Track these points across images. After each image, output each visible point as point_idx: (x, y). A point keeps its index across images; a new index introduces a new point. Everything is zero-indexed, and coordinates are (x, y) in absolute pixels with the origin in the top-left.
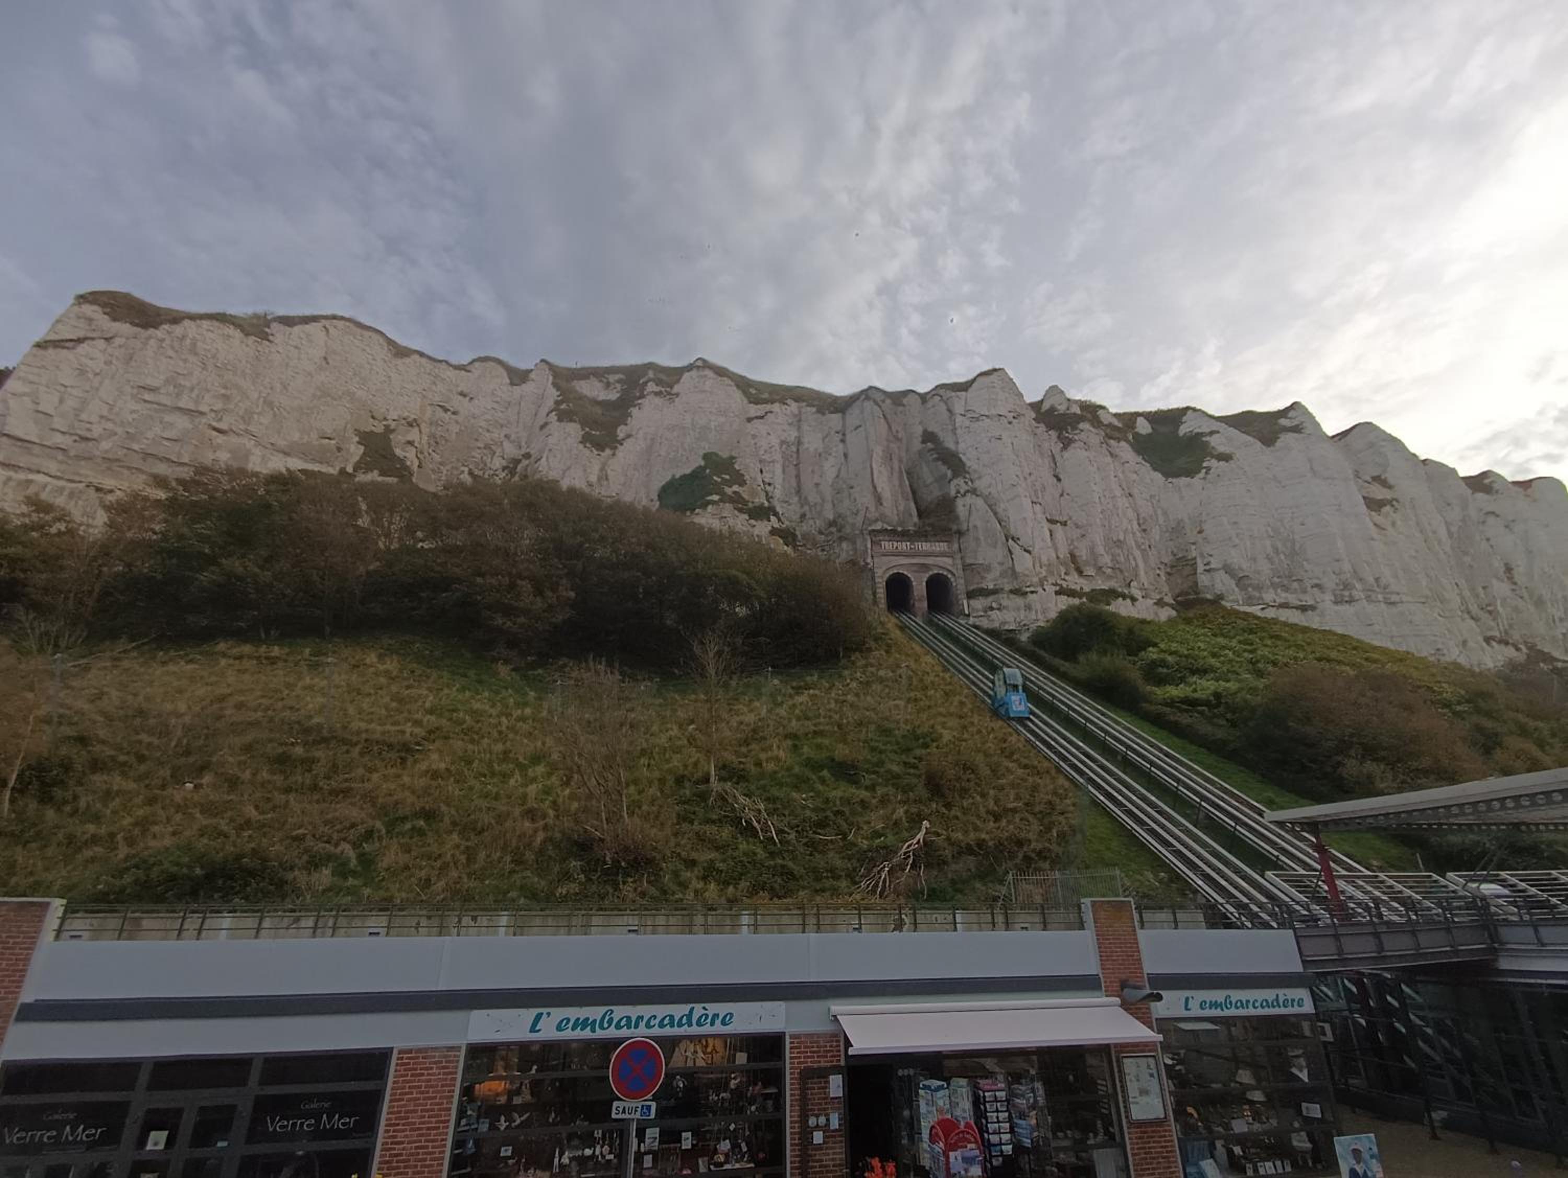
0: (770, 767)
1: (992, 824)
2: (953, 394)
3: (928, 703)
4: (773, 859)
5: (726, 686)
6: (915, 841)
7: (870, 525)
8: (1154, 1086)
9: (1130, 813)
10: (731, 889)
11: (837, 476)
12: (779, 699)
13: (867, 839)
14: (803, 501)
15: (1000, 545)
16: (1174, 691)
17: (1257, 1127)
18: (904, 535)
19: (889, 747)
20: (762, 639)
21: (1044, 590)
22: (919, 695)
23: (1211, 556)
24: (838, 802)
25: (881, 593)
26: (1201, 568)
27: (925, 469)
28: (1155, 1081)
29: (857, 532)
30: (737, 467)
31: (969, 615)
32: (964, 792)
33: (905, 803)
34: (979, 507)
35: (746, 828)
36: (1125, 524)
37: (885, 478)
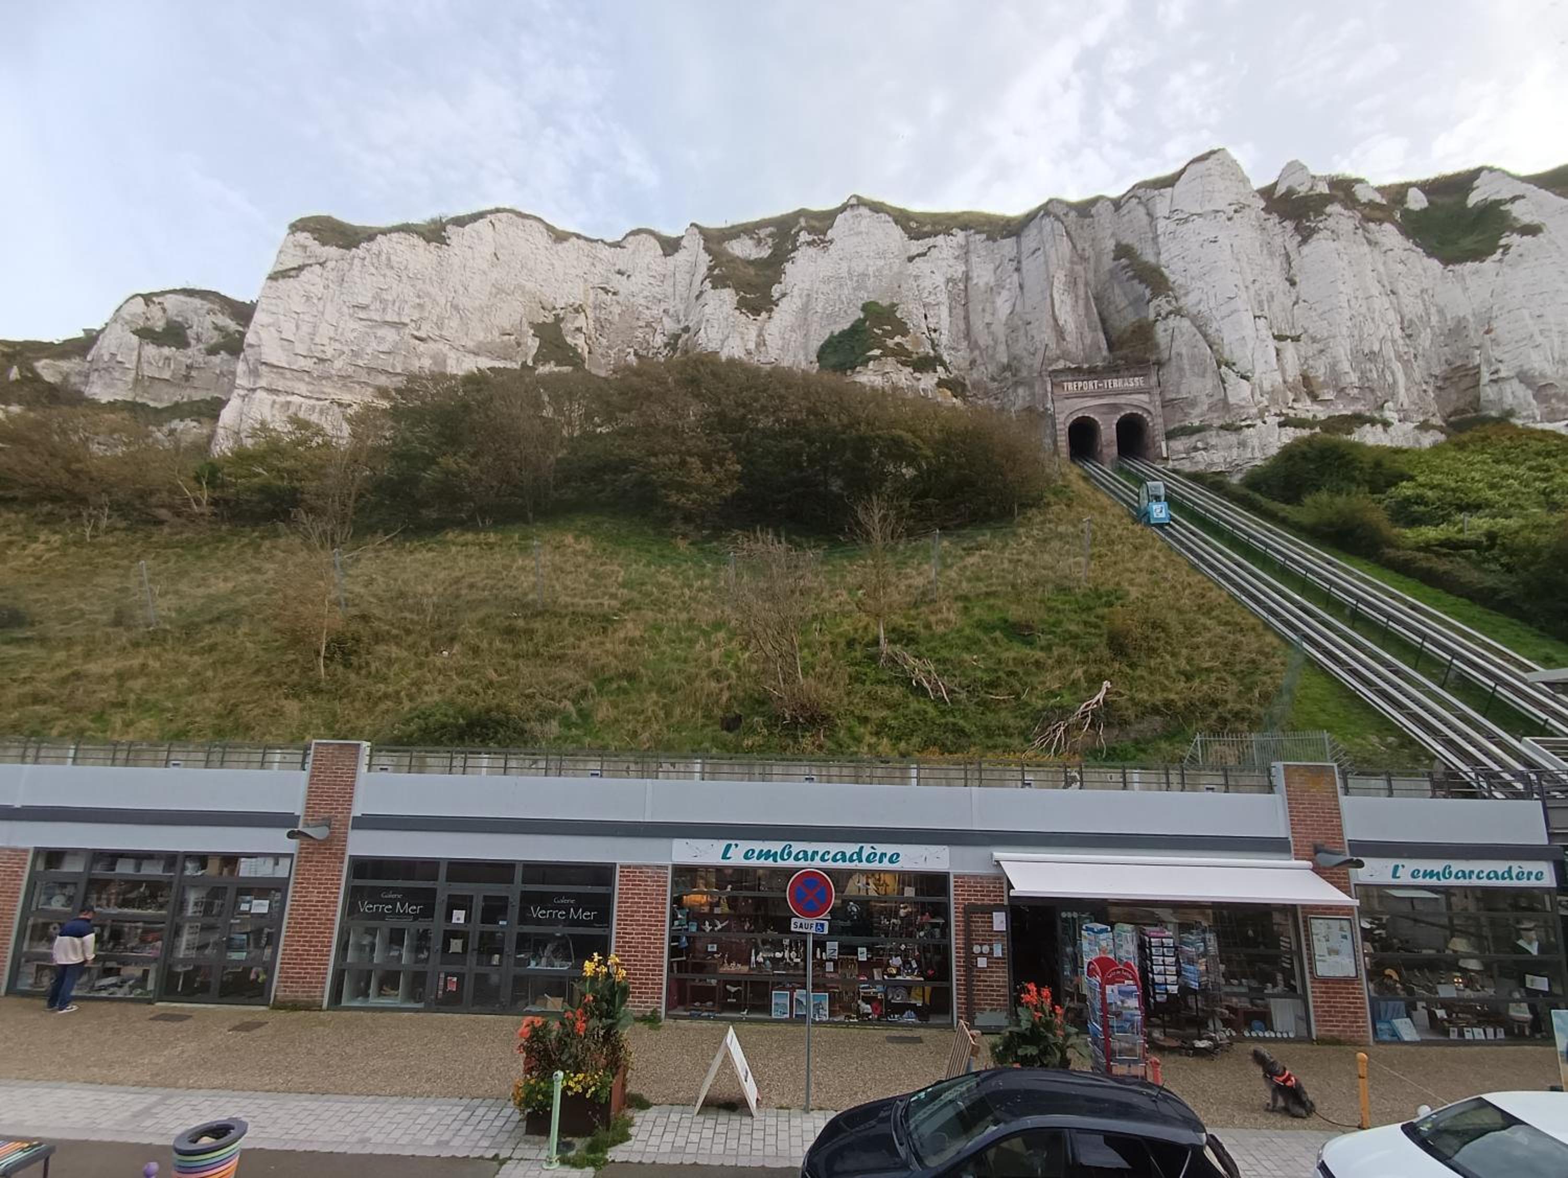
0: (940, 629)
1: (1182, 684)
2: (1156, 192)
3: (1113, 559)
4: (944, 717)
5: (893, 550)
6: (1094, 701)
7: (1050, 365)
8: (1347, 946)
9: (1354, 672)
10: (902, 745)
11: (1011, 313)
12: (949, 561)
13: (1042, 699)
14: (973, 346)
15: (1209, 374)
16: (1430, 533)
17: (1468, 993)
18: (1093, 373)
19: (1067, 606)
20: (930, 500)
21: (1264, 422)
22: (1104, 550)
23: (1501, 361)
24: (1011, 663)
25: (1063, 441)
26: (1485, 377)
27: (1117, 291)
28: (1348, 942)
29: (1035, 375)
30: (898, 315)
31: (1167, 459)
32: (1152, 651)
33: (1084, 663)
34: (1184, 330)
35: (916, 688)
36: (1383, 330)
37: (1068, 309)
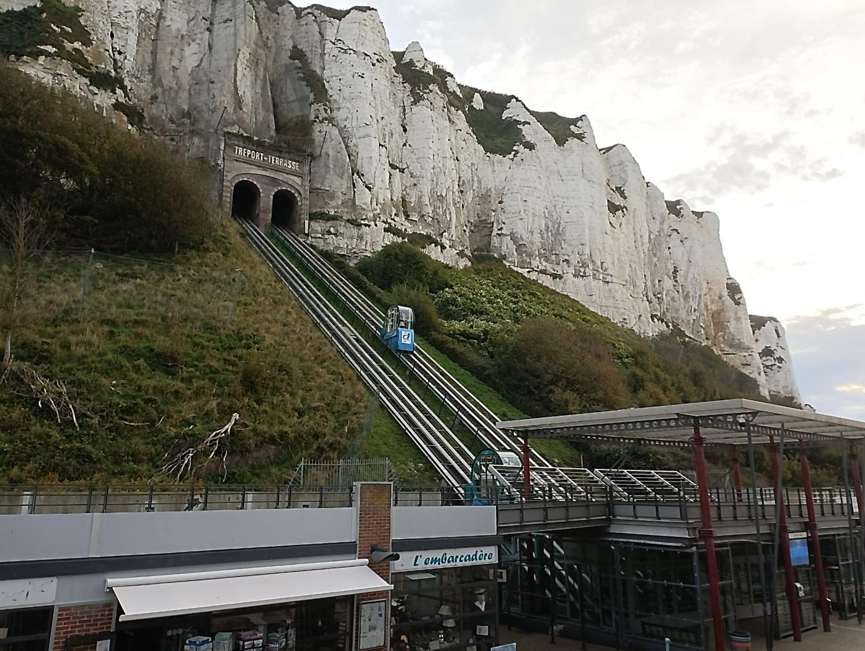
0: (80, 351)
1: (295, 418)
2: (328, 18)
3: (256, 308)
4: (70, 442)
5: (38, 261)
6: (223, 430)
7: (226, 126)
8: (381, 623)
9: (406, 417)
10: (16, 470)
11: (198, 66)
12: (101, 283)
13: (175, 427)
14: (157, 82)
15: (345, 177)
16: (457, 325)
18: (259, 146)
19: (211, 344)
20: (88, 218)
21: (376, 225)
22: (249, 300)
23: (504, 223)
24: (151, 391)
25: (228, 197)
26: (495, 232)
27: (289, 85)
28: (382, 620)
29: (212, 130)
31: (308, 235)
32: (276, 390)
33: (219, 396)
34: (333, 137)
35: (42, 410)
36: (449, 183)
37: (248, 83)
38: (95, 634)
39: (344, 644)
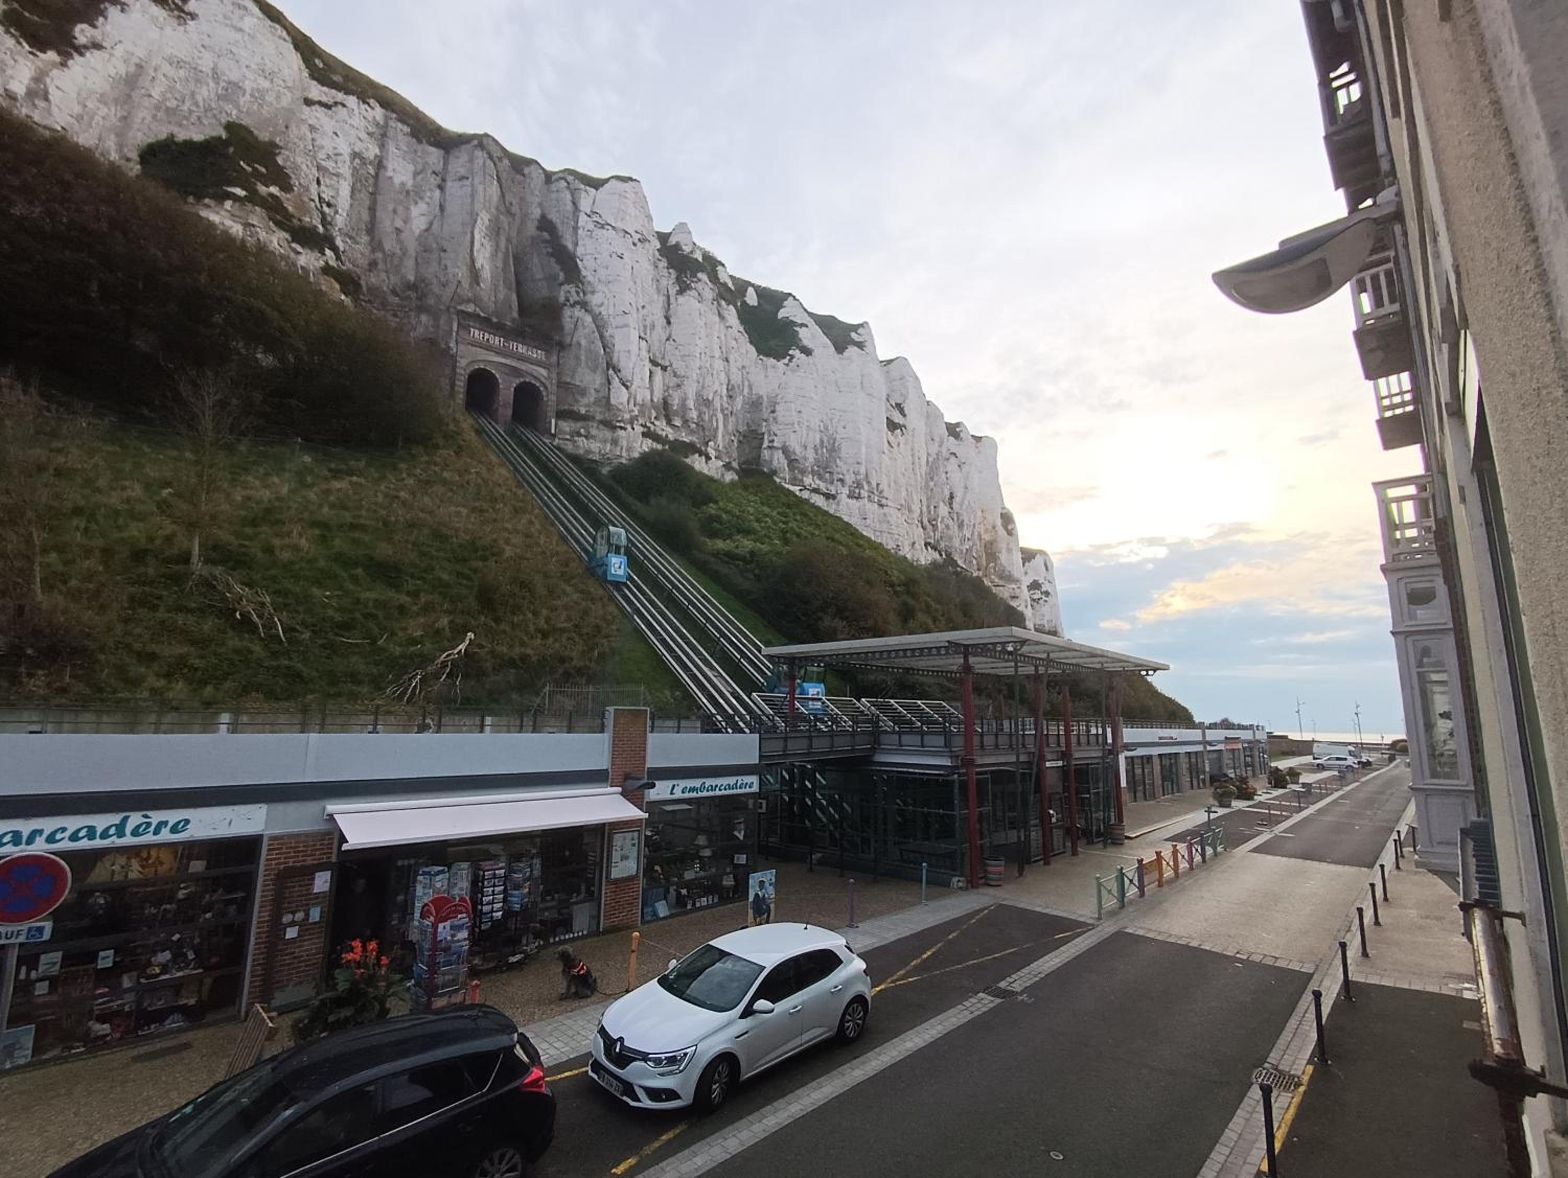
0: (286, 556)
2: (583, 186)
3: (494, 516)
4: (276, 659)
5: (230, 449)
6: (456, 651)
7: (459, 304)
8: (632, 853)
9: (662, 640)
11: (427, 230)
12: (309, 479)
13: (400, 645)
14: (376, 245)
15: (599, 371)
16: (721, 544)
17: (701, 874)
18: (498, 328)
19: (442, 554)
20: (293, 402)
21: (633, 429)
22: (485, 506)
23: (776, 435)
24: (371, 604)
25: (461, 385)
26: (766, 443)
27: (536, 260)
29: (442, 307)
30: (280, 160)
31: (554, 436)
32: (516, 610)
33: (451, 613)
34: (586, 324)
35: (241, 622)
36: (716, 387)
37: (487, 255)
38: (313, 865)
39: (594, 874)
